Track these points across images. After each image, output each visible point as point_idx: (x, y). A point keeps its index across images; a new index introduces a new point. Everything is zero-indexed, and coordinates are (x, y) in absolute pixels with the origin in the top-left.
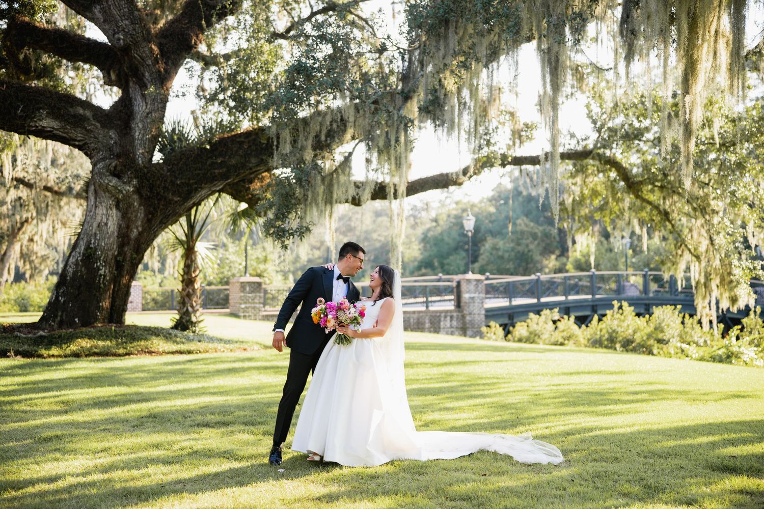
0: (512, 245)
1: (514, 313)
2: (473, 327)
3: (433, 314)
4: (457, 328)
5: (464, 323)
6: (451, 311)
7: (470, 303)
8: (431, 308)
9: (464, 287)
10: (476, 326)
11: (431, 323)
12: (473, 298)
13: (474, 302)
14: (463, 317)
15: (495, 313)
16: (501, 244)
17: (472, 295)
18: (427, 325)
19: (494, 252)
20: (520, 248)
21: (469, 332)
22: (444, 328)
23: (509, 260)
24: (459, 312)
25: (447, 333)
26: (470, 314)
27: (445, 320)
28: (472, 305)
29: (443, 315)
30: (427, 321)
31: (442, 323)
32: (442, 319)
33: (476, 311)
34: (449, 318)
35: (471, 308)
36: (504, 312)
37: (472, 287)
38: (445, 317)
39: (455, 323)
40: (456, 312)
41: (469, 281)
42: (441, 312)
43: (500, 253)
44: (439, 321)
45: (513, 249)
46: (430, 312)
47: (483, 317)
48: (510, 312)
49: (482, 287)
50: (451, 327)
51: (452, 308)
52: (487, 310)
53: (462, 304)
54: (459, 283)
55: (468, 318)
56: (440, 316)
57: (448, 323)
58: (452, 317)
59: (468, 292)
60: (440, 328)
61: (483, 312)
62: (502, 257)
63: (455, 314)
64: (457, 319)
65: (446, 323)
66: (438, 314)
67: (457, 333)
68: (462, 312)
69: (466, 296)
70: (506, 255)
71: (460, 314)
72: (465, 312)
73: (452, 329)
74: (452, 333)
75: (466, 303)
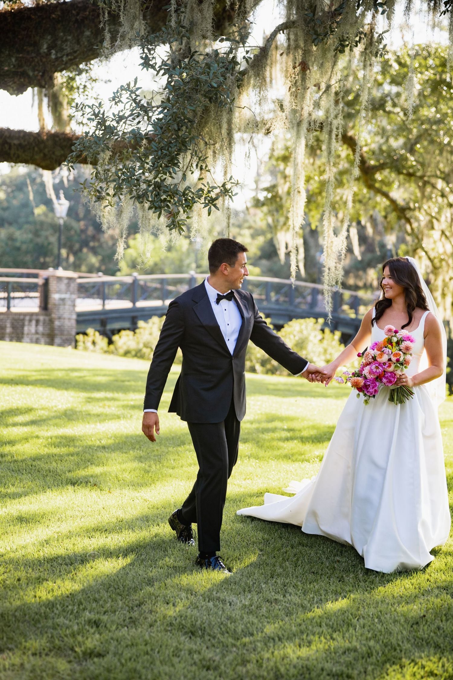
0: (30, 236)
1: (107, 319)
2: (62, 334)
3: (16, 317)
4: (43, 334)
5: (52, 329)
6: (37, 314)
7: (60, 305)
8: (13, 310)
9: (53, 285)
10: (66, 333)
11: (13, 327)
12: (63, 300)
13: (64, 304)
14: (51, 321)
15: (87, 318)
16: (18, 234)
17: (63, 296)
18: (9, 330)
19: (10, 243)
20: (39, 240)
21: (57, 340)
22: (28, 334)
23: (27, 252)
24: (46, 315)
25: (32, 342)
26: (59, 318)
27: (30, 325)
28: (62, 307)
29: (27, 318)
30: (8, 325)
31: (26, 329)
32: (26, 323)
33: (66, 315)
34: (34, 323)
35: (61, 312)
36: (96, 317)
37: (63, 286)
38: (30, 321)
39: (41, 329)
40: (42, 315)
41: (59, 279)
42: (25, 314)
43: (18, 244)
44: (23, 326)
45: (31, 241)
46: (12, 314)
47: (73, 323)
48: (102, 317)
49: (74, 286)
50: (37, 333)
51: (36, 310)
52: (79, 315)
53: (50, 306)
54: (47, 282)
55: (57, 323)
56: (23, 320)
57: (33, 329)
58: (37, 321)
59: (59, 292)
60: (23, 334)
61: (74, 317)
62: (18, 249)
63: (41, 318)
64: (44, 323)
65: (30, 328)
66: (22, 317)
67: (43, 340)
68: (49, 315)
69: (55, 297)
70: (24, 247)
71: (47, 318)
72: (53, 316)
73: (37, 336)
74: (37, 342)
75: (55, 305)
